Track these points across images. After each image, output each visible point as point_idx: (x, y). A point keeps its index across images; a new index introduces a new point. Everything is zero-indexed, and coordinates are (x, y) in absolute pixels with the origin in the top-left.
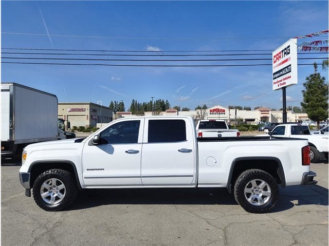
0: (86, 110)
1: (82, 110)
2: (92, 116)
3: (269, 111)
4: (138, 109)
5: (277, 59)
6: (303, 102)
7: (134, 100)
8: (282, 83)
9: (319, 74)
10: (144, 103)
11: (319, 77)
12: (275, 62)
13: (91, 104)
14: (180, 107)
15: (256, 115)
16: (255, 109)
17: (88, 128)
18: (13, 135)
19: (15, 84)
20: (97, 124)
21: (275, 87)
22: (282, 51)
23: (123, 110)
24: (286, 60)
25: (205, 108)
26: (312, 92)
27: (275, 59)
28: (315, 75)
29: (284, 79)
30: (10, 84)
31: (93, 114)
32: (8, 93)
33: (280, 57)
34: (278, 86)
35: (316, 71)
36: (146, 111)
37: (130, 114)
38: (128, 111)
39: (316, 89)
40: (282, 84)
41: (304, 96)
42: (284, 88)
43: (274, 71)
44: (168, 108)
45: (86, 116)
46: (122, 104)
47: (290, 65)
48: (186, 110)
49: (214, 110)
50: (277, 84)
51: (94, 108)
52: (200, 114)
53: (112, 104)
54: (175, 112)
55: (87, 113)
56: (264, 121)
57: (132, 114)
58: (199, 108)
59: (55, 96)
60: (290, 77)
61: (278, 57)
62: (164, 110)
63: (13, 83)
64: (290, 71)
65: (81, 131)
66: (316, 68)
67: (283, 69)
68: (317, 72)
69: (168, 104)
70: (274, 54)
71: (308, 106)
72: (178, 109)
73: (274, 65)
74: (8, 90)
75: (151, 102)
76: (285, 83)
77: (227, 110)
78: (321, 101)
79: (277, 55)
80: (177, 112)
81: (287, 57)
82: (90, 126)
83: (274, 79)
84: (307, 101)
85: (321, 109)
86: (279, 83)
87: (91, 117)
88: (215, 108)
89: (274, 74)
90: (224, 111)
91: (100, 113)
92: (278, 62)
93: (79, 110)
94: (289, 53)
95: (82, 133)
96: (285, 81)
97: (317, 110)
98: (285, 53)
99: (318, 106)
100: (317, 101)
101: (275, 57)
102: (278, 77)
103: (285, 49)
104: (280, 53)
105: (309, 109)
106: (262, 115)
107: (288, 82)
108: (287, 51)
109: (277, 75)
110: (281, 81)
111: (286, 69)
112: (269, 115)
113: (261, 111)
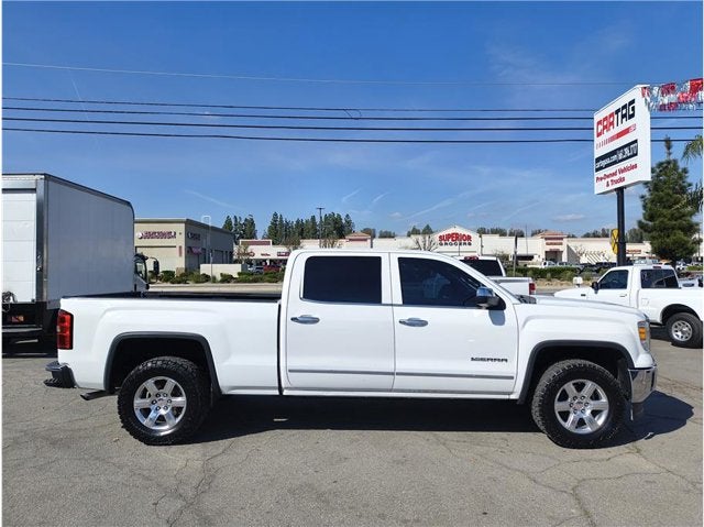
0: (177, 234)
1: (169, 235)
2: (190, 248)
3: (562, 239)
4: (286, 233)
5: (605, 127)
6: (643, 221)
7: (276, 214)
8: (615, 178)
9: (675, 161)
10: (298, 222)
11: (676, 168)
12: (599, 135)
13: (189, 223)
14: (374, 230)
15: (536, 248)
16: (533, 235)
17: (182, 275)
18: (45, 290)
19: (48, 177)
20: (202, 266)
21: (600, 187)
22: (617, 112)
23: (253, 236)
24: (626, 132)
25: (428, 231)
26: (660, 200)
27: (601, 127)
28: (669, 163)
29: (622, 171)
30: (37, 177)
31: (192, 243)
32: (32, 198)
33: (612, 124)
34: (608, 185)
35: (670, 154)
36: (304, 238)
37: (268, 243)
38: (263, 238)
39: (671, 192)
40: (617, 182)
41: (645, 207)
42: (620, 191)
43: (598, 153)
44: (350, 232)
45: (178, 248)
46: (251, 223)
47: (636, 141)
48: (387, 235)
49: (449, 236)
50: (604, 182)
51: (195, 231)
52: (421, 244)
53: (228, 222)
54: (365, 240)
55: (180, 241)
56: (554, 260)
57: (273, 244)
58: (415, 232)
59: (128, 204)
60: (635, 166)
61: (607, 123)
62: (342, 236)
63: (44, 174)
64: (636, 155)
65: (166, 281)
66: (669, 148)
67: (619, 149)
68: (672, 157)
69: (349, 222)
70: (598, 117)
71: (654, 229)
72: (370, 234)
73: (597, 140)
74: (33, 190)
75: (313, 218)
76: (622, 180)
77: (475, 237)
78: (680, 218)
79: (605, 119)
80: (369, 241)
81: (627, 124)
82: (186, 269)
83: (597, 170)
84: (651, 217)
85: (680, 234)
86: (609, 180)
87: (189, 250)
88: (450, 231)
89: (598, 160)
90: (469, 238)
91: (207, 242)
92: (607, 135)
93: (163, 235)
94: (632, 116)
95: (169, 284)
96: (622, 175)
97: (672, 237)
98: (623, 116)
99: (673, 228)
100: (673, 217)
101: (599, 123)
102: (607, 166)
103: (624, 107)
104: (611, 115)
105: (655, 234)
106: (548, 248)
107: (630, 177)
108: (627, 112)
109: (603, 163)
110: (614, 174)
111: (626, 150)
112: (563, 248)
113: (546, 239)
